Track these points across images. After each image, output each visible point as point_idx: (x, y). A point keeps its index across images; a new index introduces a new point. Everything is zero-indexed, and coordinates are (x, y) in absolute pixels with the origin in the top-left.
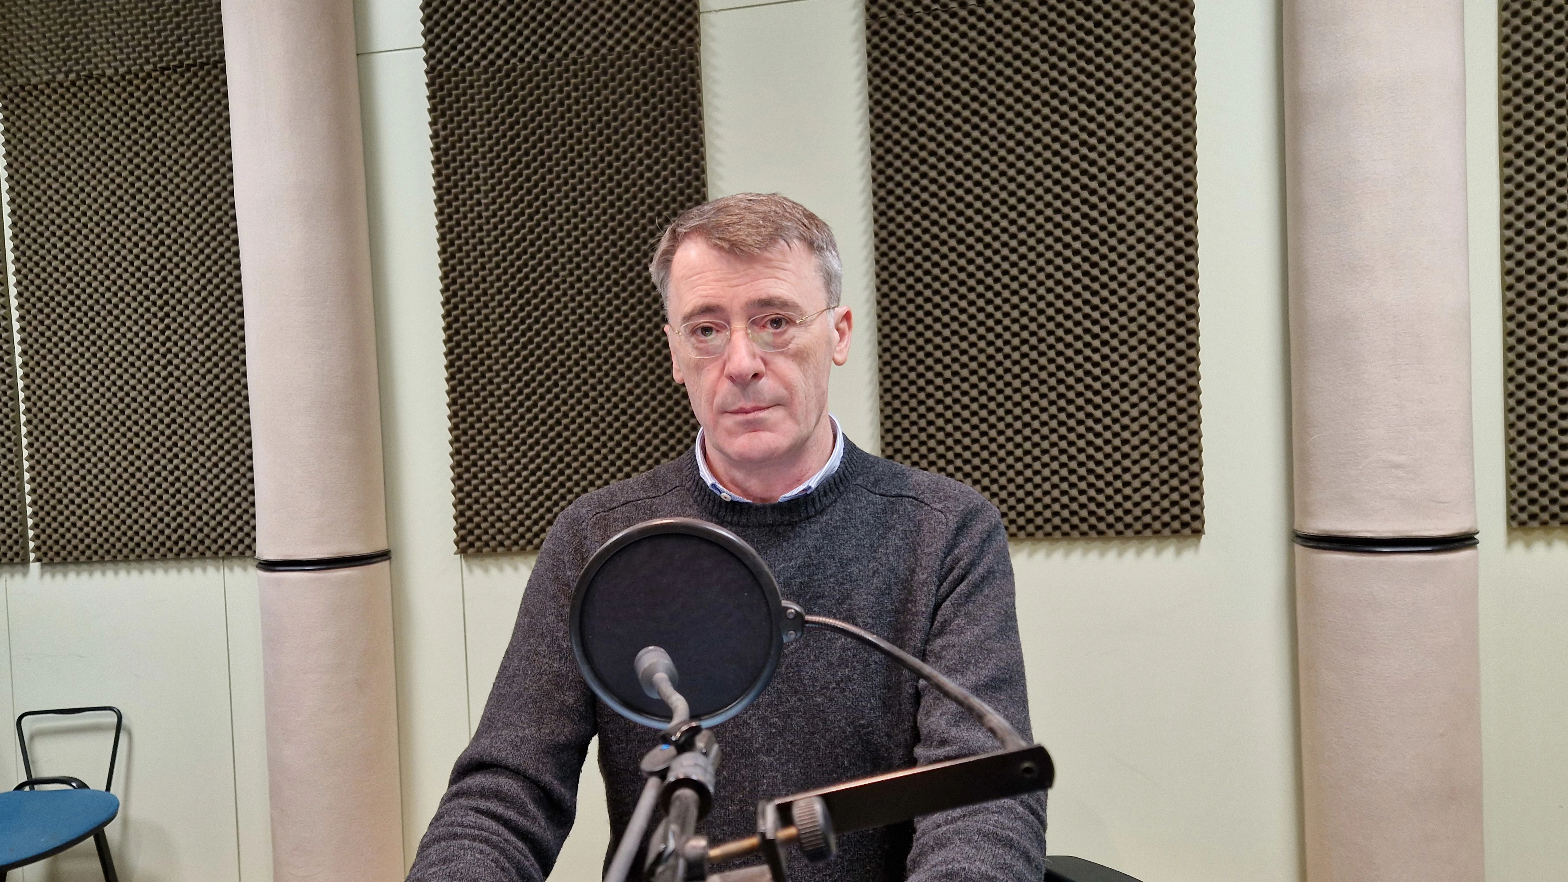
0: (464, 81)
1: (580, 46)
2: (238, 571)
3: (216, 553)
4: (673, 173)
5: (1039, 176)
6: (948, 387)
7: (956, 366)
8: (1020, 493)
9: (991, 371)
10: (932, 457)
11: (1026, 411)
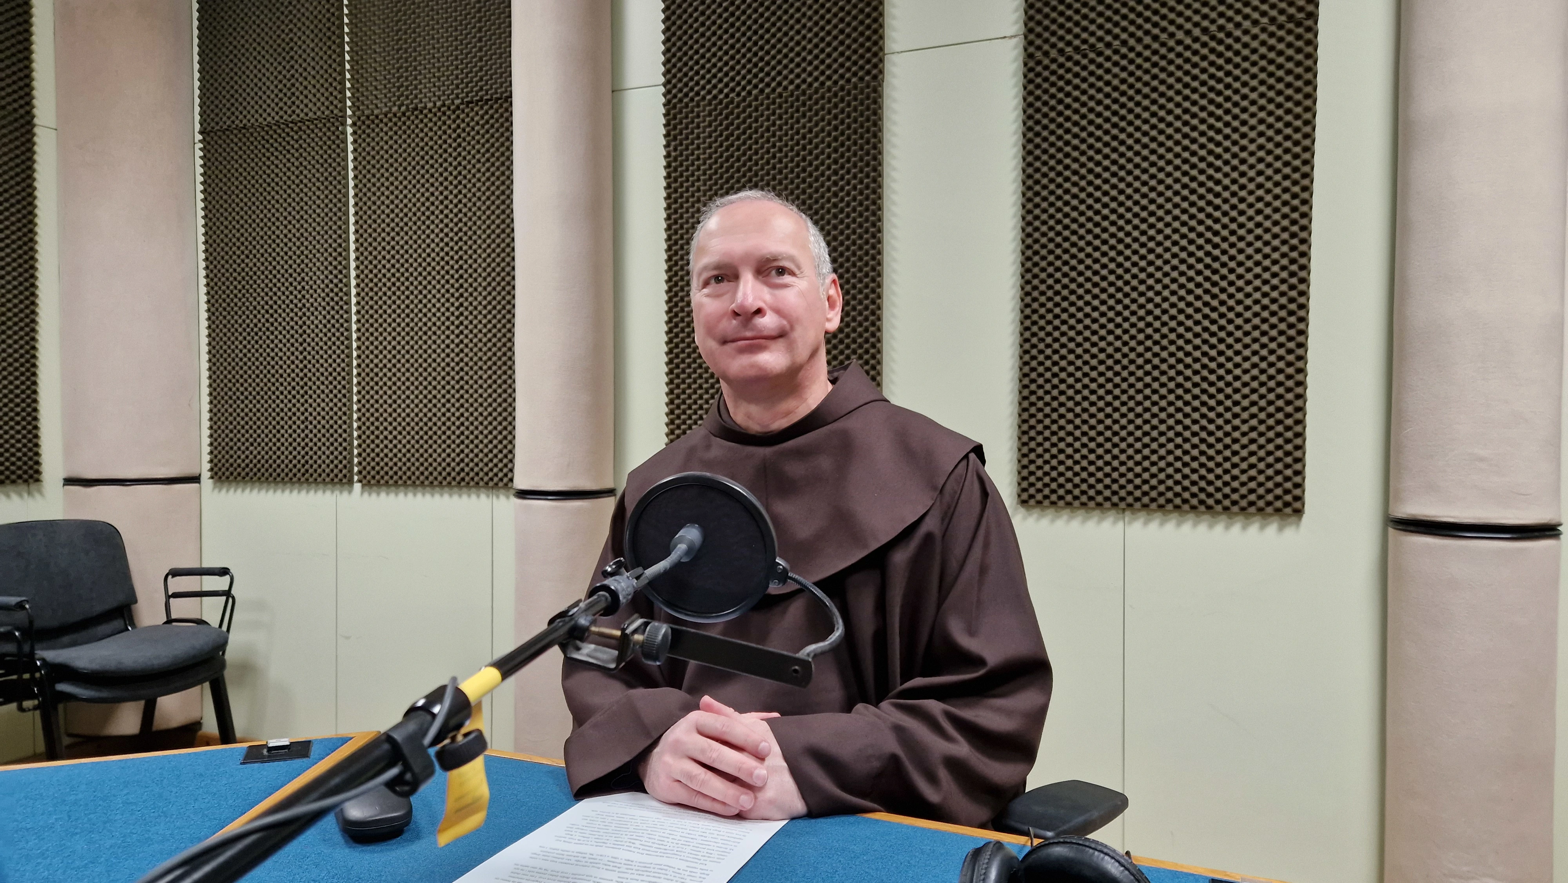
0: (692, 112)
1: (785, 83)
2: (502, 498)
3: (487, 483)
4: (855, 188)
5: (1169, 193)
6: (1079, 374)
7: (1087, 357)
8: (1138, 469)
9: (1117, 362)
10: (1062, 434)
11: (1147, 398)
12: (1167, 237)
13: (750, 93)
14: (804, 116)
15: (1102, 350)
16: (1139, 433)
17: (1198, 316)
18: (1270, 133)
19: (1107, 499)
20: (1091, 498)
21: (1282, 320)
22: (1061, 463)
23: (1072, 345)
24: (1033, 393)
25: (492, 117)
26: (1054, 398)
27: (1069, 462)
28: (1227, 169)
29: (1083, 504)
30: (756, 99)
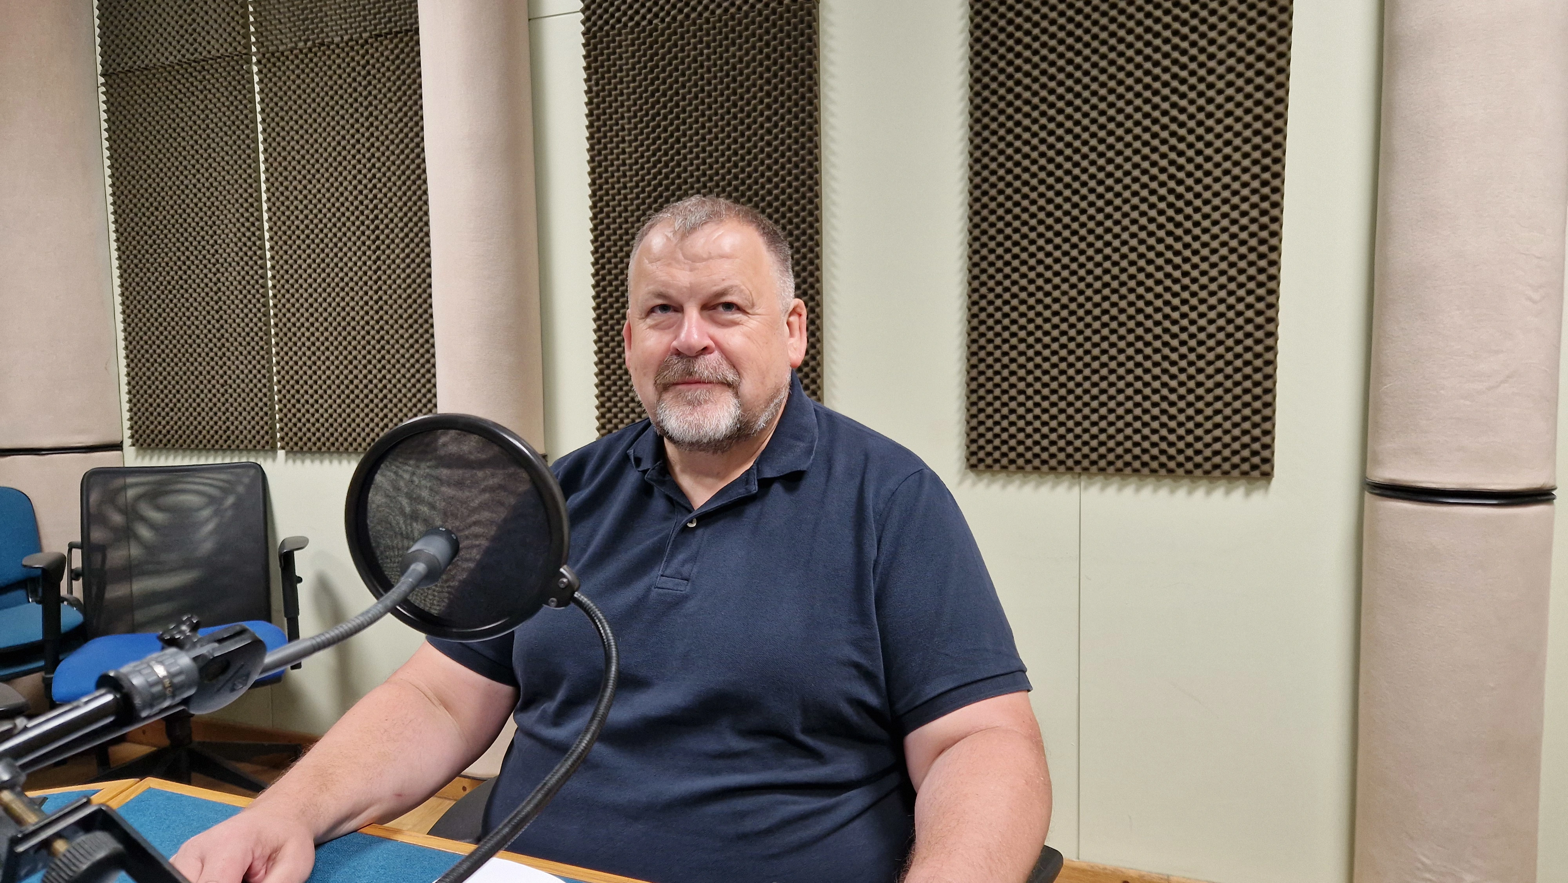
0: (614, 41)
4: (789, 124)
5: (1129, 124)
6: (1031, 327)
7: (1040, 308)
8: (1095, 430)
9: (1072, 313)
10: (1013, 392)
11: (1104, 352)
12: (1127, 173)
13: (674, 19)
14: (733, 43)
15: (1056, 300)
16: (1095, 391)
17: (1160, 261)
18: (1241, 53)
19: (1061, 463)
20: (1044, 462)
21: (1251, 264)
22: (1012, 424)
23: (1023, 295)
24: (982, 348)
25: (402, 51)
26: (1005, 354)
27: (1021, 423)
28: (1192, 95)
29: (1036, 468)
30: (682, 25)
